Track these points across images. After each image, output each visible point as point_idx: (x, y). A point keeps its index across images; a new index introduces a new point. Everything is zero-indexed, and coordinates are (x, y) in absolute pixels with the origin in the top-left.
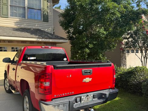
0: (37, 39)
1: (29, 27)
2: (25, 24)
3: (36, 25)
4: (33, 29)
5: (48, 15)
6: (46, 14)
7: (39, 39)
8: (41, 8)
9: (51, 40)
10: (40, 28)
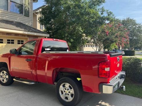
0: (23, 32)
1: (11, 20)
2: (7, 17)
3: (18, 19)
4: (16, 22)
5: (29, 11)
6: (27, 10)
7: (25, 32)
8: (23, 3)
9: (35, 33)
10: (21, 22)
